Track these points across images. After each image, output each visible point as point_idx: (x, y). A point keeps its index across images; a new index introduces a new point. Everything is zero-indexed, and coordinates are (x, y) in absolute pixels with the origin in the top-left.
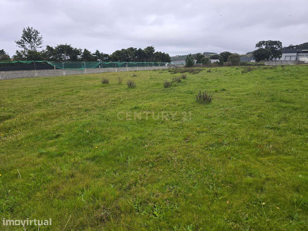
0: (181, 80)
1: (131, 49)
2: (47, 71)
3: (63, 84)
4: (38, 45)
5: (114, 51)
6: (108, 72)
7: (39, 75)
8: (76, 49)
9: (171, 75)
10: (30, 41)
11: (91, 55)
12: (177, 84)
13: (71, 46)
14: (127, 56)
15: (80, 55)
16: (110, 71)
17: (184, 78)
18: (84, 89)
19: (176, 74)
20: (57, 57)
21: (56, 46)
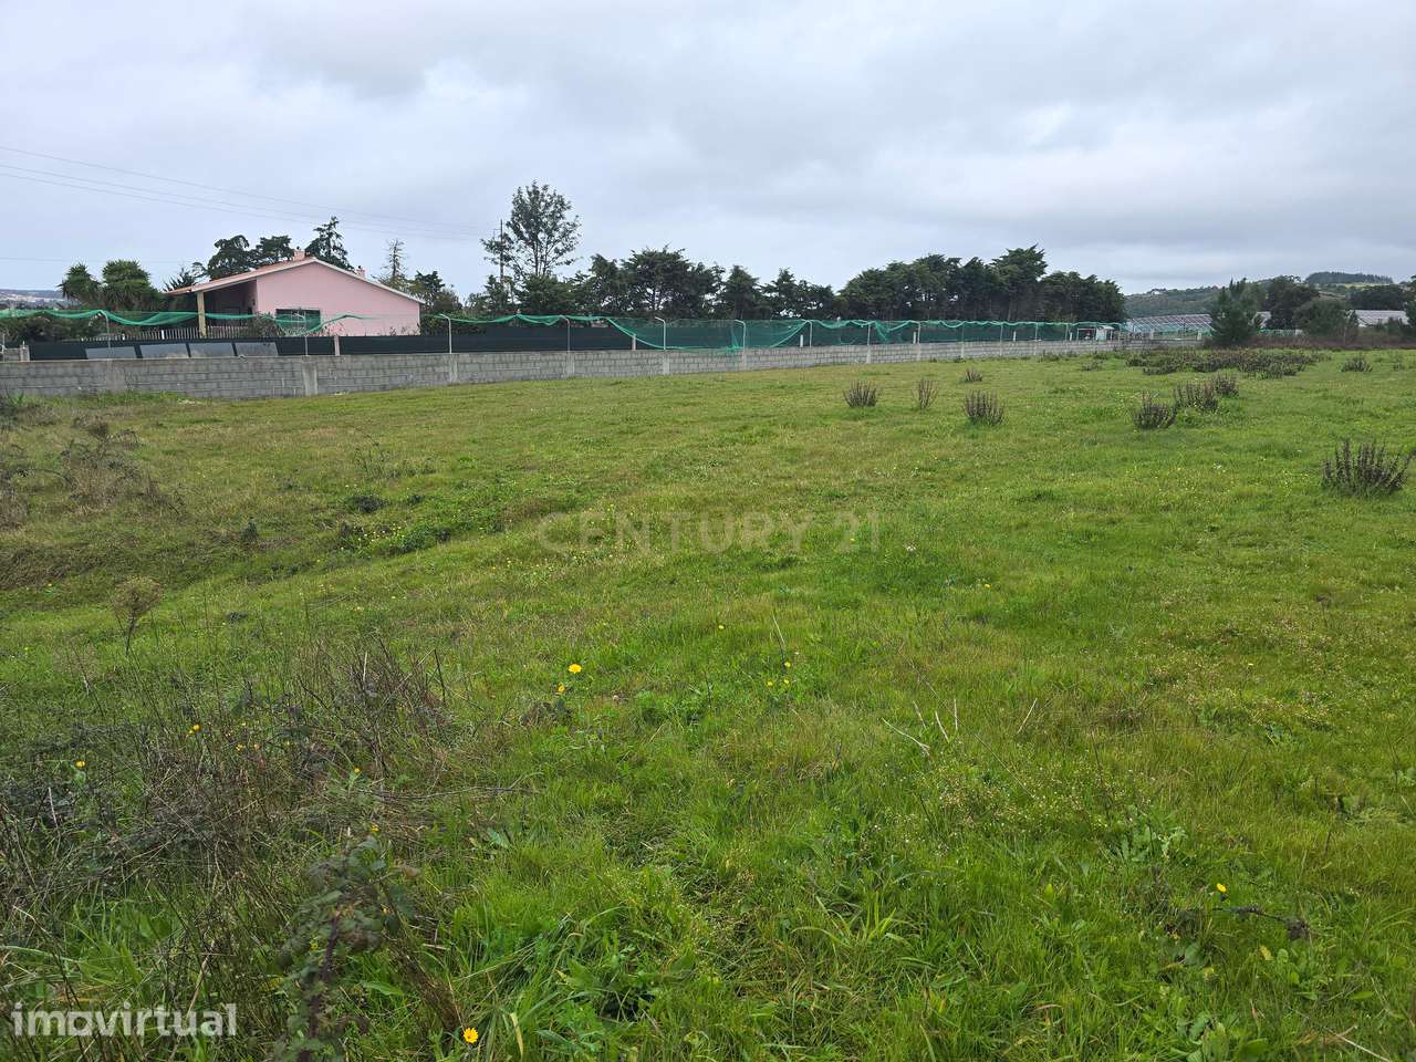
0: (1216, 398)
1: (935, 262)
2: (607, 356)
3: (694, 404)
4: (561, 254)
5: (855, 273)
6: (834, 363)
7: (582, 370)
8: (701, 267)
9: (1148, 379)
10: (533, 241)
11: (756, 292)
12: (1197, 415)
13: (685, 256)
14: (911, 295)
15: (713, 291)
16: (844, 360)
17: (1227, 390)
18: (785, 426)
19: (1173, 374)
20: (626, 303)
21: (628, 257)
